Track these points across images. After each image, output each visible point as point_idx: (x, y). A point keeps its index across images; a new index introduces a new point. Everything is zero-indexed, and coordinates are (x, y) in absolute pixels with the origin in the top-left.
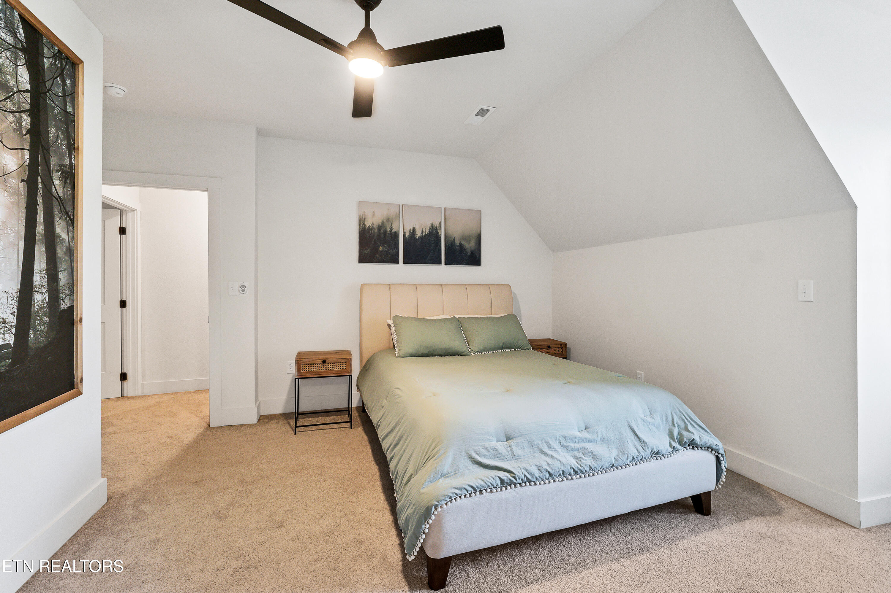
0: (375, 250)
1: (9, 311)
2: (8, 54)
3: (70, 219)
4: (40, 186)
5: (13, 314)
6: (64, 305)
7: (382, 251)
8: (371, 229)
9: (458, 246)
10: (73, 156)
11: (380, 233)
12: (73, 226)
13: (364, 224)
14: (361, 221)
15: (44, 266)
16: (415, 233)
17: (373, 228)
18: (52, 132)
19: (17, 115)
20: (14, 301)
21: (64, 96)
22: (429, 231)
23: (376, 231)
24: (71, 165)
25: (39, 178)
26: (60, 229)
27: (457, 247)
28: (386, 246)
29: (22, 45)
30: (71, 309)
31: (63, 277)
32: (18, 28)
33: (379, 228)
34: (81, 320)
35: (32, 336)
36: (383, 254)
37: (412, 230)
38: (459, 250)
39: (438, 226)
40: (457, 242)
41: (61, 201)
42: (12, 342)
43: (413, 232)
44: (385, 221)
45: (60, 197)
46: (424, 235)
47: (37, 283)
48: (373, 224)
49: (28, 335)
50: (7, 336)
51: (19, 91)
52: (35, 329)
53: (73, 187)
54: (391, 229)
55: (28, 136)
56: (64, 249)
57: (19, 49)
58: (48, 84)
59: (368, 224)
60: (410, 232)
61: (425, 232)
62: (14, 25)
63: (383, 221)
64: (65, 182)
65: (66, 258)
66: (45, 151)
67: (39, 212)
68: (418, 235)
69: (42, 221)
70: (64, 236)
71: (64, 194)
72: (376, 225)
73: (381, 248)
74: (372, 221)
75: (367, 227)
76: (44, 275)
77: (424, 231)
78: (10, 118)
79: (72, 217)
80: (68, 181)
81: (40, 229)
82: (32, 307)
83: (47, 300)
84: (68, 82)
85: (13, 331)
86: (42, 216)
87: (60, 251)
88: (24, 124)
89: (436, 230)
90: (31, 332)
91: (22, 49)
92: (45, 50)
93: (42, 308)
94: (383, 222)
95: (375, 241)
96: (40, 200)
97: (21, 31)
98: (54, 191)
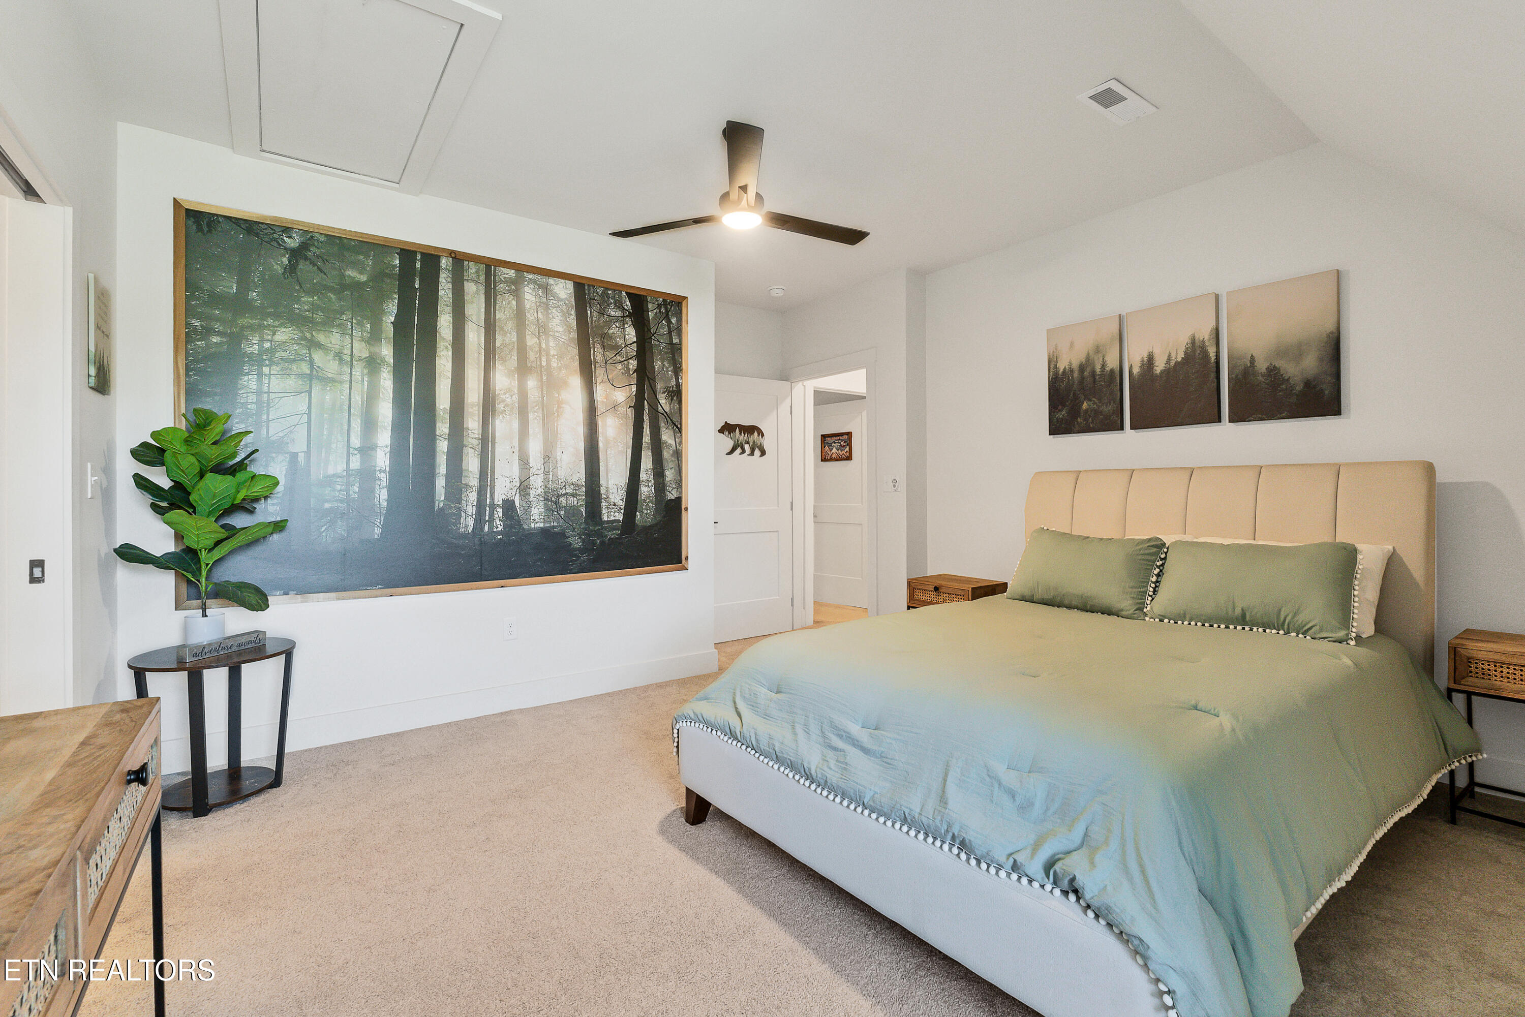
0: (1075, 412)
1: (619, 498)
2: (617, 325)
3: (677, 427)
4: (646, 407)
5: (622, 500)
6: (671, 495)
7: (1087, 410)
8: (1068, 373)
9: (1262, 376)
10: (680, 377)
11: (1082, 379)
12: (681, 433)
13: (1055, 366)
14: (1052, 362)
15: (650, 465)
16: (1153, 364)
17: (1072, 371)
18: (658, 364)
19: (625, 362)
20: (622, 492)
21: (670, 332)
22: (1186, 353)
23: (1076, 375)
24: (678, 385)
25: (645, 401)
26: (667, 436)
27: (1260, 378)
28: (1094, 401)
29: (629, 312)
30: (678, 500)
31: (669, 475)
32: (625, 302)
33: (1082, 368)
34: (686, 509)
35: (639, 517)
36: (1090, 417)
37: (1145, 359)
38: (1266, 384)
39: (1206, 338)
40: (1262, 366)
41: (667, 416)
42: (621, 519)
43: (1149, 362)
44: (1091, 353)
45: (666, 412)
46: (1172, 364)
47: (644, 479)
48: (1070, 364)
49: (635, 515)
50: (617, 514)
51: (627, 346)
52: (641, 512)
53: (680, 402)
54: (1103, 366)
55: (635, 374)
56: (671, 452)
57: (627, 316)
58: (653, 331)
59: (1062, 366)
60: (1143, 365)
61: (1176, 357)
62: (621, 302)
63: (1088, 354)
64: (672, 400)
65: (673, 459)
66: (651, 381)
67: (645, 427)
68: (1160, 366)
69: (648, 432)
70: (671, 441)
71: (670, 409)
72: (1075, 365)
73: (1085, 405)
74: (1069, 359)
75: (1062, 370)
76: (651, 472)
77: (1173, 356)
78: (620, 366)
79: (679, 426)
80: (675, 398)
81: (646, 438)
82: (639, 496)
83: (653, 492)
84: (674, 320)
85: (622, 511)
86: (648, 429)
87: (666, 454)
88: (631, 367)
89: (1203, 349)
90: (638, 513)
91: (630, 315)
92: (650, 306)
93: (648, 497)
94: (1088, 358)
95: (1074, 394)
96: (646, 418)
97: (628, 303)
98: (660, 408)
